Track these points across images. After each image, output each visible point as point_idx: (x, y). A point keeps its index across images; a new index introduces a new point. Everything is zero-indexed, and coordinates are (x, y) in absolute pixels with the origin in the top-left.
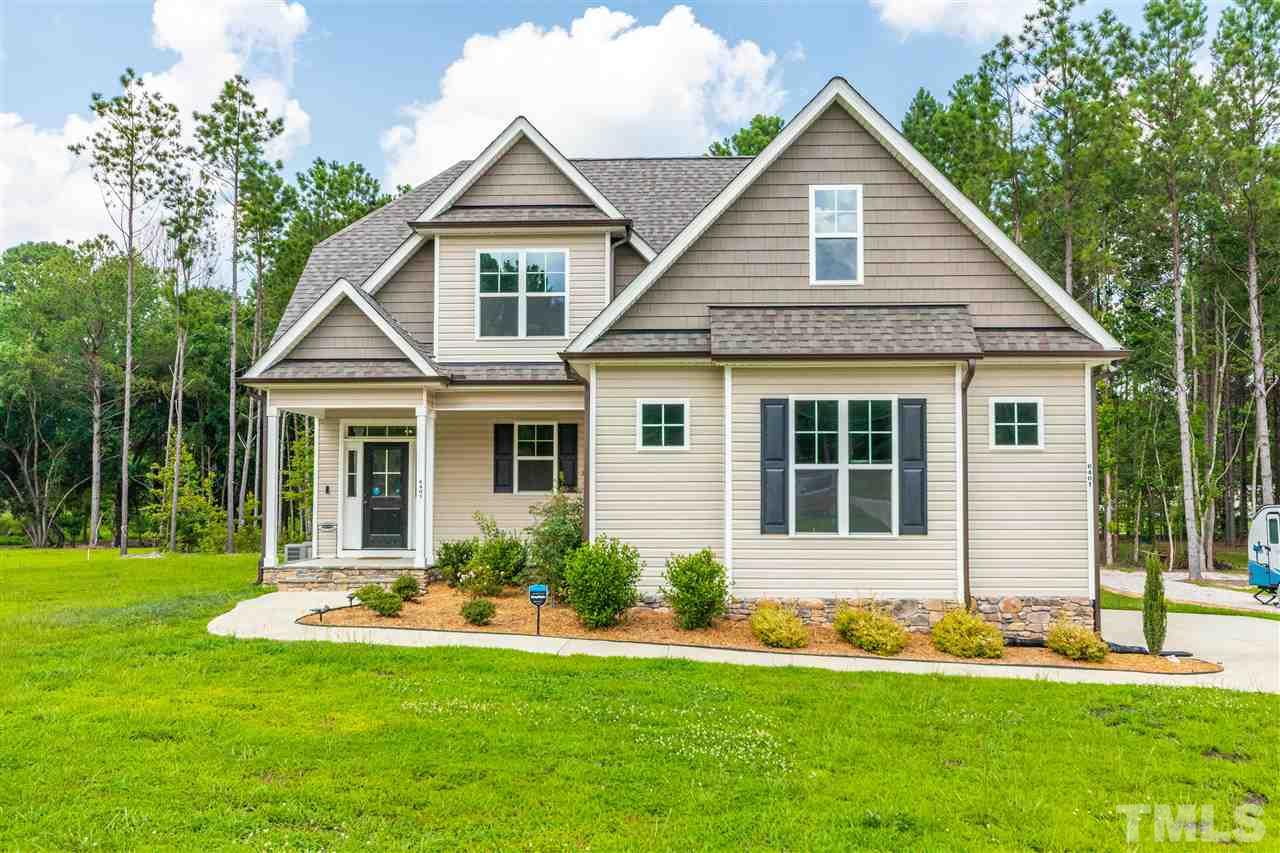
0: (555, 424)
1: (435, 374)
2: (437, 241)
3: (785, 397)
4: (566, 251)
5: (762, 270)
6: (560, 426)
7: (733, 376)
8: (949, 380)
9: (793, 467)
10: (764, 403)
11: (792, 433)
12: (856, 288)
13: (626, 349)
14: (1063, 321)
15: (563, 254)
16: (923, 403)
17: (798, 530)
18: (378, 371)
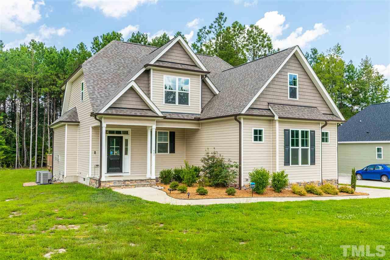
0: (169, 132)
1: (162, 115)
2: (152, 71)
3: (288, 129)
4: (189, 79)
5: (278, 94)
6: (170, 132)
7: (279, 123)
8: (318, 126)
9: (291, 147)
10: (285, 130)
11: (290, 138)
12: (297, 101)
13: (254, 114)
14: (332, 112)
15: (188, 80)
16: (314, 131)
17: (292, 164)
18: (143, 113)
